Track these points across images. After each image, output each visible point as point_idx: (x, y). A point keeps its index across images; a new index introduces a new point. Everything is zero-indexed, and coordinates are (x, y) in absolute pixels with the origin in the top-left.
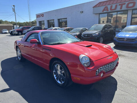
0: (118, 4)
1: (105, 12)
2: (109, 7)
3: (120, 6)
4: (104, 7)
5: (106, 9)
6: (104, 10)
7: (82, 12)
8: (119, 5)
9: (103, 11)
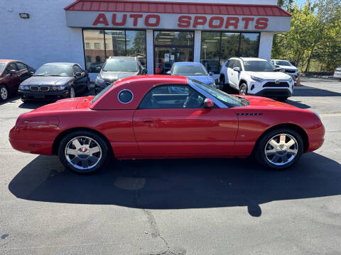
0: (128, 14)
1: (99, 25)
2: (109, 16)
3: (133, 19)
4: (97, 14)
5: (101, 20)
6: (97, 21)
7: (25, 16)
8: (131, 16)
9: (95, 24)
